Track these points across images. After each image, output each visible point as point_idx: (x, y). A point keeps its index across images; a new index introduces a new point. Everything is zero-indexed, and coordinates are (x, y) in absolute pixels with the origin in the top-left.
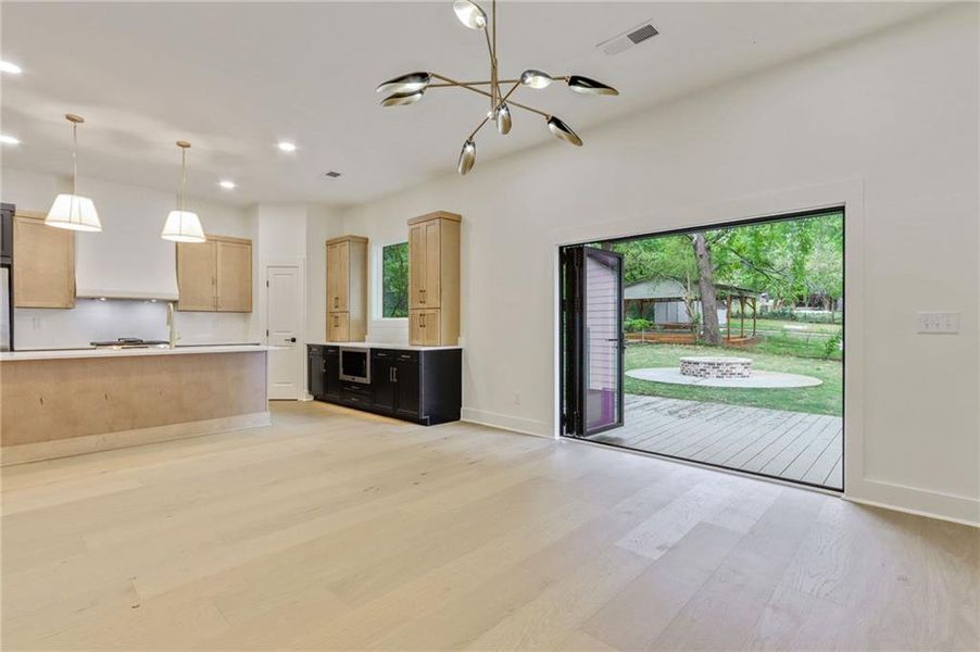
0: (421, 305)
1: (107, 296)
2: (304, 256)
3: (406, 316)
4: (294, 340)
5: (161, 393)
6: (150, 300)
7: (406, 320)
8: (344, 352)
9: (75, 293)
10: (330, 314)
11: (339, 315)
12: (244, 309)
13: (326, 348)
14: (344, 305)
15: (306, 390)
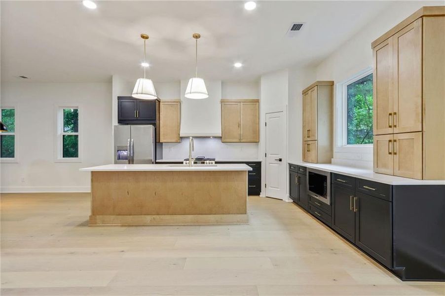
0: (390, 131)
1: (193, 136)
2: (287, 103)
3: (372, 143)
4: (280, 160)
5: (182, 194)
6: (209, 137)
7: (371, 146)
8: (309, 172)
9: (179, 134)
10: (305, 142)
11: (310, 142)
12: (256, 141)
13: (299, 167)
14: (314, 136)
15: (288, 195)
